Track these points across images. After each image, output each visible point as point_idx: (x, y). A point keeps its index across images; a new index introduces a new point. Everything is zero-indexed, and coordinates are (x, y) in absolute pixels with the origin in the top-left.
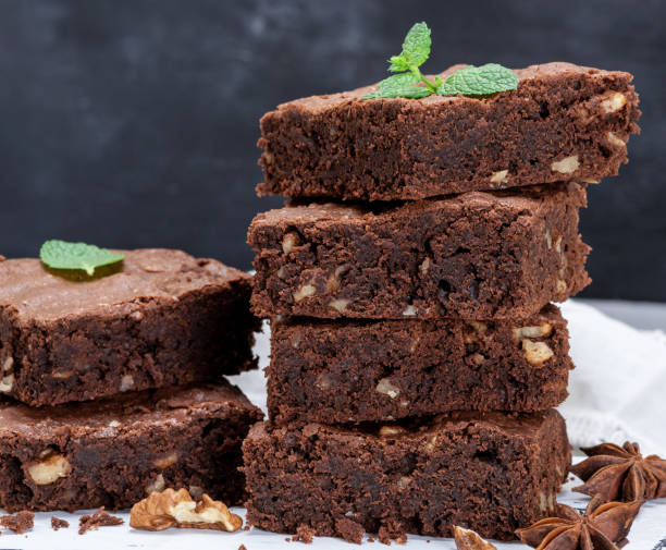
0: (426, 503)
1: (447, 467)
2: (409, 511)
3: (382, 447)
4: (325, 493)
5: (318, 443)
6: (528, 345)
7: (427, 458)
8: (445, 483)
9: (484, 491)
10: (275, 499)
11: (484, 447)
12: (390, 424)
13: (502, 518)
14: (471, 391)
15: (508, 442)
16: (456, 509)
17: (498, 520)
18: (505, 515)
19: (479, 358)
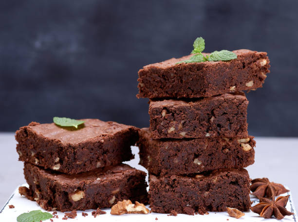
0: (214, 200)
1: (221, 188)
2: (208, 203)
3: (198, 182)
4: (179, 199)
5: (176, 181)
6: (243, 145)
7: (214, 185)
8: (220, 193)
9: (234, 195)
10: (161, 202)
11: (234, 180)
12: (199, 174)
13: (240, 204)
14: (224, 161)
15: (241, 178)
16: (224, 202)
17: (239, 204)
18: (241, 203)
19: (227, 150)
